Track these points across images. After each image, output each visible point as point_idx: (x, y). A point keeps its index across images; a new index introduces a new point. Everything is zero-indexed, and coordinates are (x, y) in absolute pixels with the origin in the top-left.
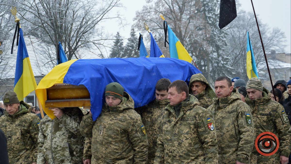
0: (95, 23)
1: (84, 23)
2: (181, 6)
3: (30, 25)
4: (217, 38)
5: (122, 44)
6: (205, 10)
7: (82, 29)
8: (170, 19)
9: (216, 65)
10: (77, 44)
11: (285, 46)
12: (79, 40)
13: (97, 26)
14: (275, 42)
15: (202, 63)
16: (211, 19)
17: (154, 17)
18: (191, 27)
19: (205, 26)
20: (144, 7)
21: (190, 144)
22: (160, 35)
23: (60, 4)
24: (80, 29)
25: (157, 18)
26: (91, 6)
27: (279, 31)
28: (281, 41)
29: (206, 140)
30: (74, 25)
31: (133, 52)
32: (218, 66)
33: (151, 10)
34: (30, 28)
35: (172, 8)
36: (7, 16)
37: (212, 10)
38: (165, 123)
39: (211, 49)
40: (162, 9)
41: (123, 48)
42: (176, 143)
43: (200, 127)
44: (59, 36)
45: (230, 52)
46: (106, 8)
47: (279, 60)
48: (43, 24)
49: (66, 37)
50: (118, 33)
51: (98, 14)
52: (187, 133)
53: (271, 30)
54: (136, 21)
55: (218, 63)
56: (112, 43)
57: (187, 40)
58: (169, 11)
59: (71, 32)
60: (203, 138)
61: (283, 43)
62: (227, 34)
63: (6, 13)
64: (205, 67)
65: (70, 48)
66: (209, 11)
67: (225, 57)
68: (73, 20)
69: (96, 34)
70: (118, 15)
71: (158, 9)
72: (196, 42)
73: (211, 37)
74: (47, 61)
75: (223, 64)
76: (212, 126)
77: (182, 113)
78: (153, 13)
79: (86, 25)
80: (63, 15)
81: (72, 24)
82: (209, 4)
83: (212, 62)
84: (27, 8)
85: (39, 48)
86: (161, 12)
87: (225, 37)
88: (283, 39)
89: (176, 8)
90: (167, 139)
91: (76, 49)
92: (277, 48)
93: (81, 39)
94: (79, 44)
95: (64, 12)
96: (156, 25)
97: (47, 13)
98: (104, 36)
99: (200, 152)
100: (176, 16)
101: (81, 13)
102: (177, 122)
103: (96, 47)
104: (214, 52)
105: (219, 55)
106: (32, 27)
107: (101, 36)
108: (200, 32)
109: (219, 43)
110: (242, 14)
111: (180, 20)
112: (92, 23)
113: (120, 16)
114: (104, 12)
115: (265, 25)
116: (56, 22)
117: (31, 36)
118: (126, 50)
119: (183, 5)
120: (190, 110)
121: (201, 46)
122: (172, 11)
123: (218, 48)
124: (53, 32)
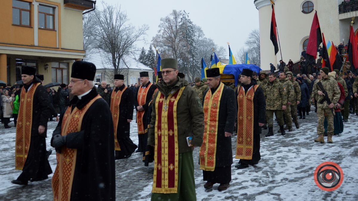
0: (132, 42)
1: (126, 42)
2: (175, 35)
3: (98, 43)
4: (193, 51)
5: (145, 53)
6: (187, 37)
7: (126, 45)
8: (169, 41)
9: (192, 64)
10: (123, 53)
11: (226, 56)
12: (124, 51)
13: (133, 44)
14: (221, 54)
15: (185, 64)
16: (190, 41)
17: (162, 40)
18: (180, 45)
19: (187, 45)
20: (156, 35)
21: (277, 95)
22: (164, 49)
23: (114, 33)
24: (125, 45)
25: (163, 41)
26: (130, 33)
27: (223, 48)
28: (224, 53)
29: (283, 94)
30: (122, 43)
31: (151, 57)
32: (193, 65)
33: (160, 36)
34: (98, 44)
35: (171, 36)
36: (87, 38)
37: (190, 37)
38: (267, 88)
39: (189, 56)
40: (166, 36)
41: (145, 55)
42: (272, 95)
43: (281, 89)
44: (114, 48)
45: (199, 58)
46: (138, 35)
47: (223, 63)
48: (105, 42)
49: (117, 49)
50: (143, 48)
51: (133, 38)
52: (276, 91)
53: (219, 48)
54: (153, 42)
55: (193, 63)
56: (140, 52)
57: (178, 52)
58: (169, 37)
59: (120, 46)
60: (281, 93)
61: (225, 54)
62: (197, 49)
63: (86, 36)
64: (187, 65)
65: (119, 55)
66: (189, 38)
67: (197, 60)
68: (121, 41)
69: (133, 48)
70: (144, 39)
71: (163, 36)
72: (182, 53)
73: (190, 50)
74: (107, 61)
75: (195, 64)
76: (285, 89)
77: (274, 84)
78: (161, 38)
79: (128, 43)
80: (116, 38)
81: (120, 43)
82: (189, 34)
83: (190, 63)
84: (97, 34)
85: (103, 54)
86: (165, 38)
87: (197, 51)
88: (225, 52)
89: (173, 36)
90: (268, 94)
91: (122, 55)
92: (222, 56)
93: (125, 50)
94: (124, 53)
95: (116, 36)
96: (162, 44)
97: (108, 37)
98: (137, 49)
99: (280, 99)
100: (173, 40)
101: (125, 37)
102: (272, 88)
103: (132, 55)
104: (191, 58)
105: (193, 60)
106: (99, 44)
107: (135, 49)
108: (184, 48)
109: (193, 54)
110: (205, 39)
111: (175, 42)
112: (131, 42)
113: (145, 39)
114: (137, 37)
115: (216, 45)
116: (112, 41)
117: (99, 48)
118: (147, 56)
119: (176, 34)
120: (277, 83)
121: (185, 55)
122: (171, 37)
123: (193, 56)
124: (111, 46)
